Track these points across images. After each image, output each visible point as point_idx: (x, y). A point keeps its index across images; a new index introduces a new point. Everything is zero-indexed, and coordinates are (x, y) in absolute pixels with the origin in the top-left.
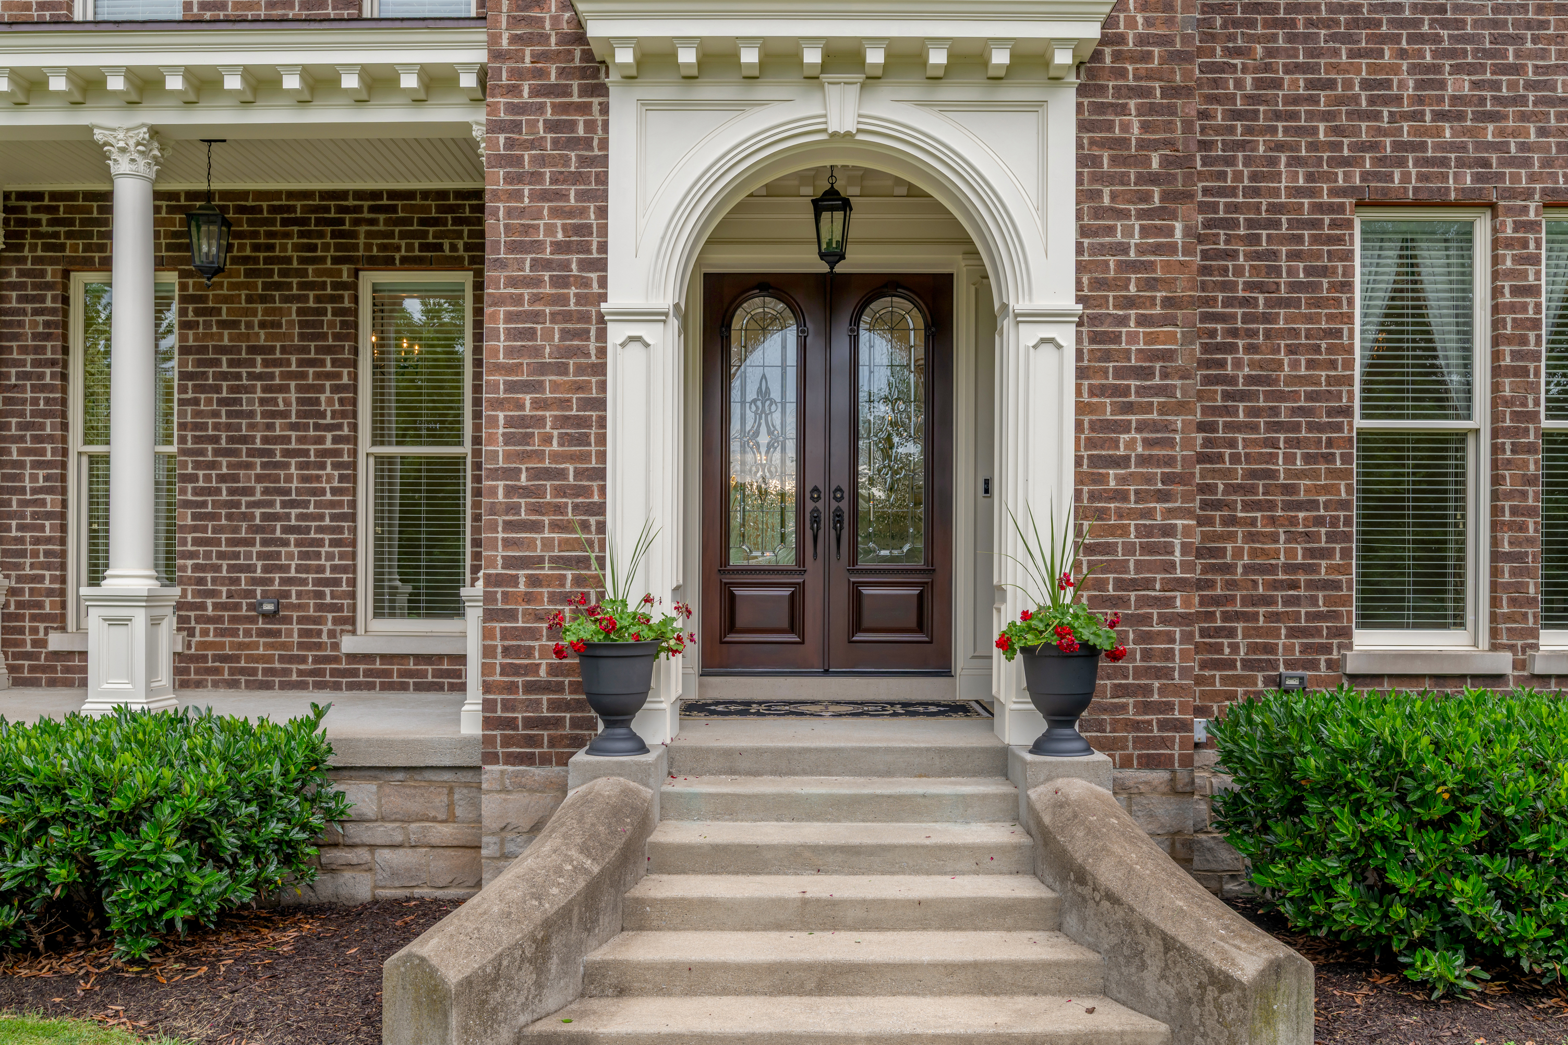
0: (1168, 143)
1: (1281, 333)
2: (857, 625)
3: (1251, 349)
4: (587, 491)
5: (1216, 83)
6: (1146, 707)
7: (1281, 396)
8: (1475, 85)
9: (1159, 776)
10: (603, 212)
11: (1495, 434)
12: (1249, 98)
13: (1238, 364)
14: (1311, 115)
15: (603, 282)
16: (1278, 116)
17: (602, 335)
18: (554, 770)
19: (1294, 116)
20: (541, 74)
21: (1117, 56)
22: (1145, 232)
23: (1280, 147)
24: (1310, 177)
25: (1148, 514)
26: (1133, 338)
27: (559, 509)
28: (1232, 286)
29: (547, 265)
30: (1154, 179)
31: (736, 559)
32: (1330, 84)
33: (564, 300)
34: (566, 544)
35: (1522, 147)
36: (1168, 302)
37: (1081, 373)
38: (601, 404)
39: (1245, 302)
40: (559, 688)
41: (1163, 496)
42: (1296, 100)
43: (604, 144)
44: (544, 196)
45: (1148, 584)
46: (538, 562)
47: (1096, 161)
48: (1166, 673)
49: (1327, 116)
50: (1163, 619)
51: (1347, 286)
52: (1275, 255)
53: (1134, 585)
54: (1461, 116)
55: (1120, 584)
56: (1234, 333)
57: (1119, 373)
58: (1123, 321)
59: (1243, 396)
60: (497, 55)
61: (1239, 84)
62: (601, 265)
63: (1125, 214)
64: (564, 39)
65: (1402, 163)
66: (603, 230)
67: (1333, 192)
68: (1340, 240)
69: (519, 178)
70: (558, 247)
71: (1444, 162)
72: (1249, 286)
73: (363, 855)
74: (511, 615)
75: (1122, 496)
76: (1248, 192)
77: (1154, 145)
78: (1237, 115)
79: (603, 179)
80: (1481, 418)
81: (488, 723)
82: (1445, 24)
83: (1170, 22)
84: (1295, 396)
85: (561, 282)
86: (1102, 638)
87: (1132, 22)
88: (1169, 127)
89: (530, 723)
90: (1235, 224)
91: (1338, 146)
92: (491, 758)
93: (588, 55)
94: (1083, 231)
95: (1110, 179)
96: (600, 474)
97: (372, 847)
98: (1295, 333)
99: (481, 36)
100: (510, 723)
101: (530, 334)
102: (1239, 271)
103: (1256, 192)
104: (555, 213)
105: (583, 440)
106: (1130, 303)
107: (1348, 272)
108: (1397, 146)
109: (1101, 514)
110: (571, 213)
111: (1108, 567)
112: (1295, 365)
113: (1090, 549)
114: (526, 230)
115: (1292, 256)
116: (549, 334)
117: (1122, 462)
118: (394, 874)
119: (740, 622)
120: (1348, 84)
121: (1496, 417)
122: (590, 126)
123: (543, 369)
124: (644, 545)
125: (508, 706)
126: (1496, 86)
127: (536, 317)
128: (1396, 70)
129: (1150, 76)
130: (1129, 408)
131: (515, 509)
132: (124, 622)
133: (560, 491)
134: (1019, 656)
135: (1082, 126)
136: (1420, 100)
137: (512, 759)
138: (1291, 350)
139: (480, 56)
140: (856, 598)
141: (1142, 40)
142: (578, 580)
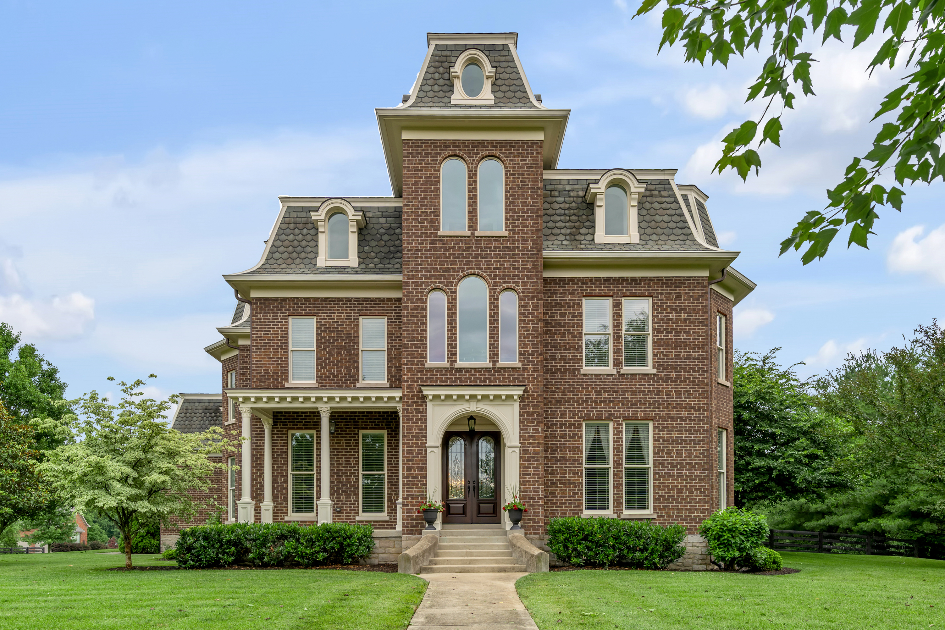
0: (538, 412)
1: (567, 447)
2: (479, 512)
3: (561, 451)
4: (423, 481)
5: (553, 395)
6: (534, 523)
7: (567, 461)
8: (608, 395)
9: (537, 536)
10: (426, 426)
11: (614, 468)
12: (560, 398)
13: (558, 454)
14: (573, 402)
15: (426, 440)
16: (566, 402)
17: (426, 450)
18: (417, 536)
19: (570, 402)
20: (413, 399)
21: (528, 395)
22: (533, 429)
23: (567, 408)
24: (573, 415)
25: (534, 485)
26: (531, 450)
27: (417, 485)
28: (556, 438)
29: (414, 436)
30: (535, 419)
31: (451, 497)
32: (578, 395)
33: (418, 443)
34: (419, 491)
35: (618, 408)
36: (538, 443)
37: (521, 457)
38: (426, 464)
39: (559, 441)
40: (418, 520)
41: (537, 481)
42: (570, 398)
43: (426, 413)
44: (414, 423)
45: (535, 499)
46: (413, 495)
47: (524, 416)
48: (538, 516)
49: (576, 402)
50: (538, 505)
51: (581, 437)
52: (566, 431)
53: (531, 499)
54: (605, 401)
55: (529, 499)
56: (557, 447)
57: (528, 457)
58: (529, 447)
59: (559, 461)
60: (404, 395)
61: (558, 395)
62: (425, 437)
63: (529, 426)
64: (417, 392)
65: (593, 411)
66: (426, 430)
67: (578, 418)
68: (579, 428)
69: (409, 419)
70: (417, 433)
71: (602, 411)
72: (560, 438)
73: (376, 555)
74: (408, 505)
75: (529, 481)
76: (560, 418)
77: (535, 412)
78: (558, 401)
79: (426, 419)
80: (611, 465)
81: (403, 527)
82: (602, 382)
83: (538, 388)
84: (570, 460)
85: (417, 440)
86: (522, 508)
87: (530, 388)
88: (538, 409)
89: (412, 527)
90: (557, 424)
91: (579, 408)
92: (404, 534)
93: (423, 395)
94: (521, 429)
95: (526, 419)
96: (426, 478)
97: (378, 553)
98: (570, 447)
99: (401, 391)
100: (408, 527)
101: (411, 450)
102: (558, 434)
103: (561, 418)
104: (416, 426)
105: (422, 471)
106: (531, 443)
107: (582, 434)
108: (592, 408)
109: (525, 485)
110: (419, 426)
111: (526, 495)
112: (570, 454)
113: (523, 492)
114: (411, 429)
115: (569, 431)
116: (415, 450)
117: (529, 474)
118: (383, 559)
119: (451, 512)
120: (581, 395)
121: (614, 465)
122: (423, 409)
123: (414, 457)
124: (435, 492)
125: (407, 523)
126: (613, 395)
127: (412, 447)
128: (591, 392)
129: (534, 399)
130: (530, 464)
131: (408, 484)
132: (325, 508)
133: (417, 481)
134: (507, 511)
135: (521, 409)
136: (596, 398)
137: (408, 534)
138: (569, 451)
139: (401, 395)
140: (479, 507)
141: (532, 392)
142: (421, 499)
